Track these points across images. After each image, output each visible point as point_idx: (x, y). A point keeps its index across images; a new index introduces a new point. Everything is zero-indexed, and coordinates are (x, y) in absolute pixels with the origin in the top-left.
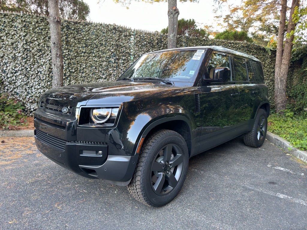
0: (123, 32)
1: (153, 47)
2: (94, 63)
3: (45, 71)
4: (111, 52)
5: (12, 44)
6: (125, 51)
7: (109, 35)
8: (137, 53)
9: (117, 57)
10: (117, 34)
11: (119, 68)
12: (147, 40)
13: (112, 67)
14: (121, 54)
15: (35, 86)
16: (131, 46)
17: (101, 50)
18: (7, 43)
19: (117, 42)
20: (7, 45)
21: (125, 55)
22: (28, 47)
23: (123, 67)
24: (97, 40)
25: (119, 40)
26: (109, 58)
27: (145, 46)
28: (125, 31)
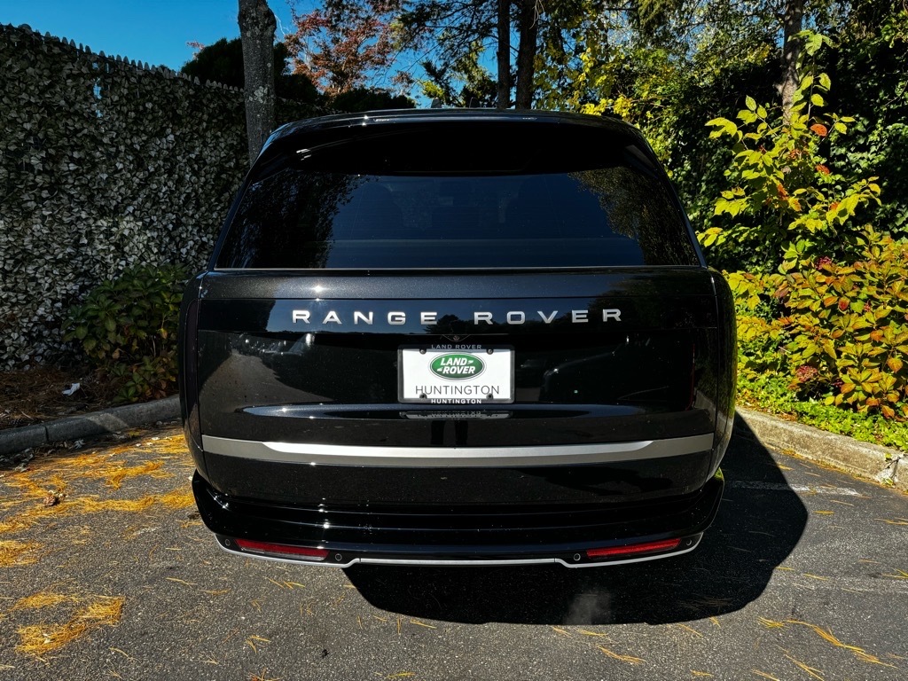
0: (66, 63)
1: (177, 120)
4: (22, 131)
6: (80, 130)
7: (10, 68)
8: (124, 139)
9: (52, 151)
10: (43, 66)
11: (63, 192)
12: (155, 98)
13: (33, 187)
14: (64, 141)
16: (99, 115)
19: (47, 96)
21: (79, 143)
23: (74, 187)
25: (53, 91)
26: (19, 153)
27: (150, 117)
28: (73, 60)
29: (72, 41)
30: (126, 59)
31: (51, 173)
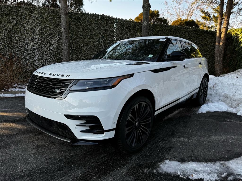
0: (109, 21)
1: (130, 31)
2: (89, 43)
3: (55, 49)
4: (100, 35)
5: (32, 29)
6: (110, 34)
7: (100, 23)
8: (119, 36)
9: (105, 39)
10: (105, 22)
12: (126, 26)
13: (101, 46)
14: (107, 37)
15: (48, 60)
16: (115, 30)
17: (93, 33)
18: (27, 28)
19: (105, 28)
20: (28, 30)
21: (110, 37)
22: (43, 32)
24: (91, 26)
25: (106, 26)
26: (99, 39)
27: (124, 30)
28: (110, 20)
29: (111, 16)
30: (121, 18)
31: (105, 43)
